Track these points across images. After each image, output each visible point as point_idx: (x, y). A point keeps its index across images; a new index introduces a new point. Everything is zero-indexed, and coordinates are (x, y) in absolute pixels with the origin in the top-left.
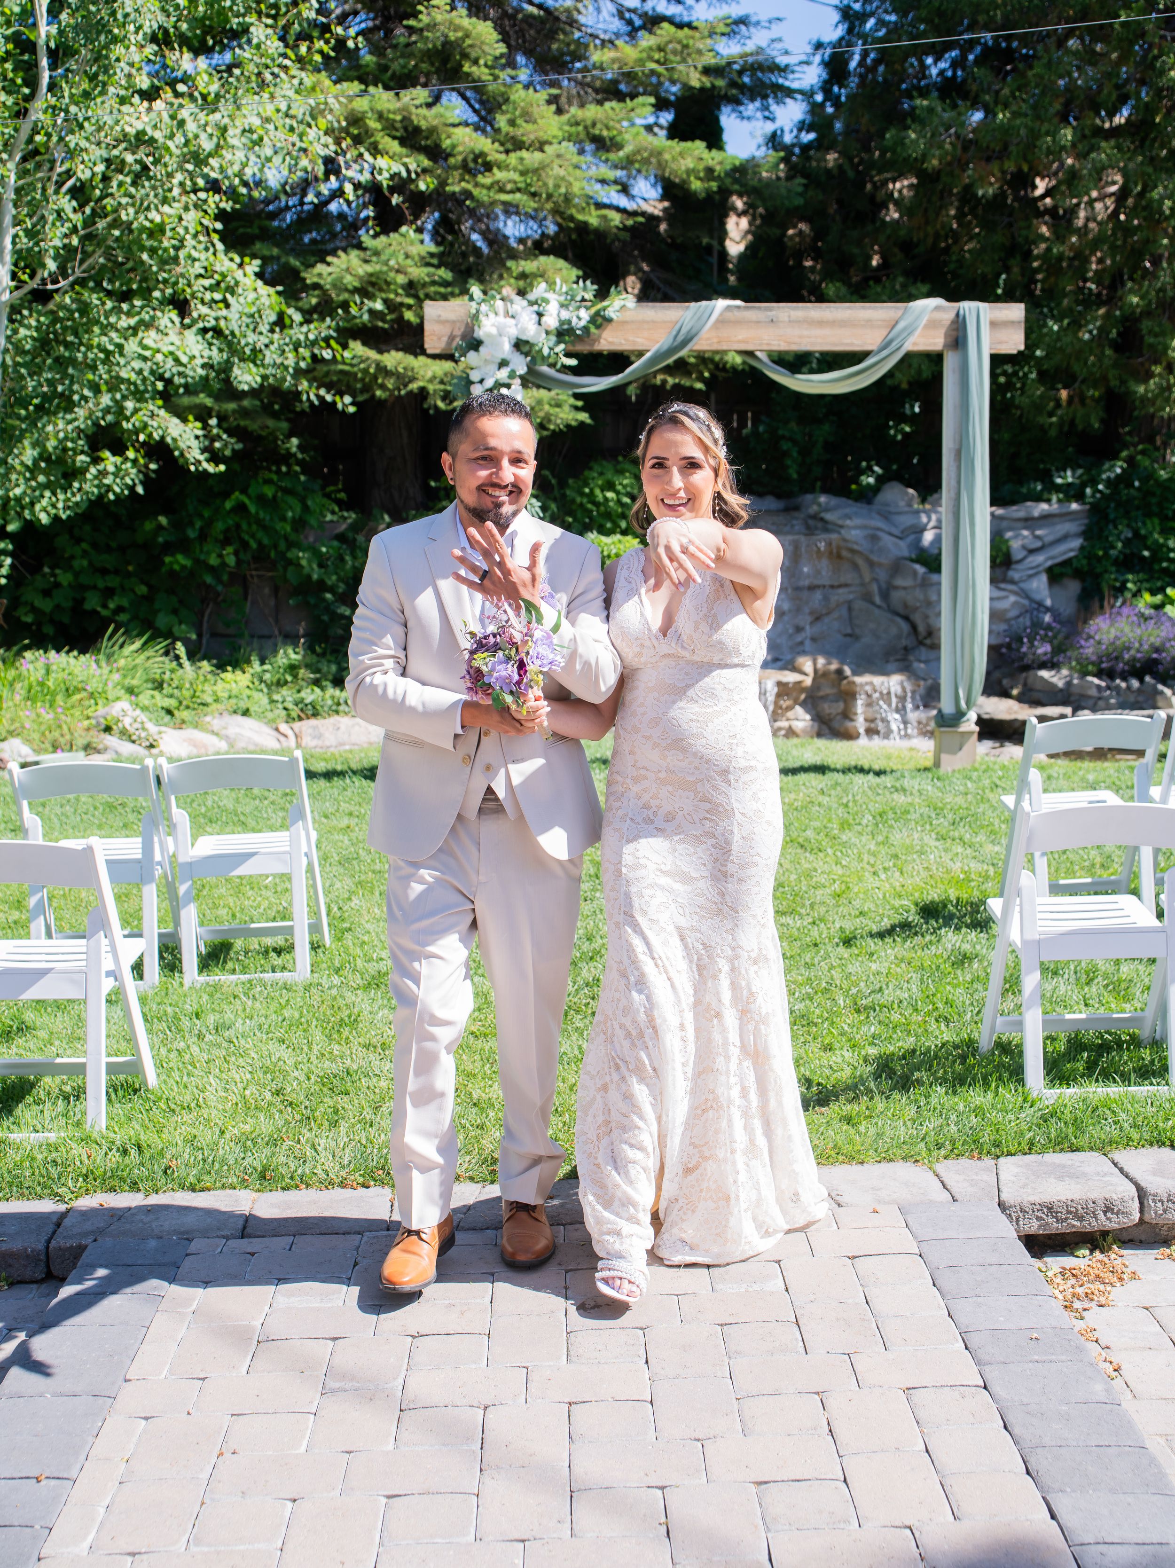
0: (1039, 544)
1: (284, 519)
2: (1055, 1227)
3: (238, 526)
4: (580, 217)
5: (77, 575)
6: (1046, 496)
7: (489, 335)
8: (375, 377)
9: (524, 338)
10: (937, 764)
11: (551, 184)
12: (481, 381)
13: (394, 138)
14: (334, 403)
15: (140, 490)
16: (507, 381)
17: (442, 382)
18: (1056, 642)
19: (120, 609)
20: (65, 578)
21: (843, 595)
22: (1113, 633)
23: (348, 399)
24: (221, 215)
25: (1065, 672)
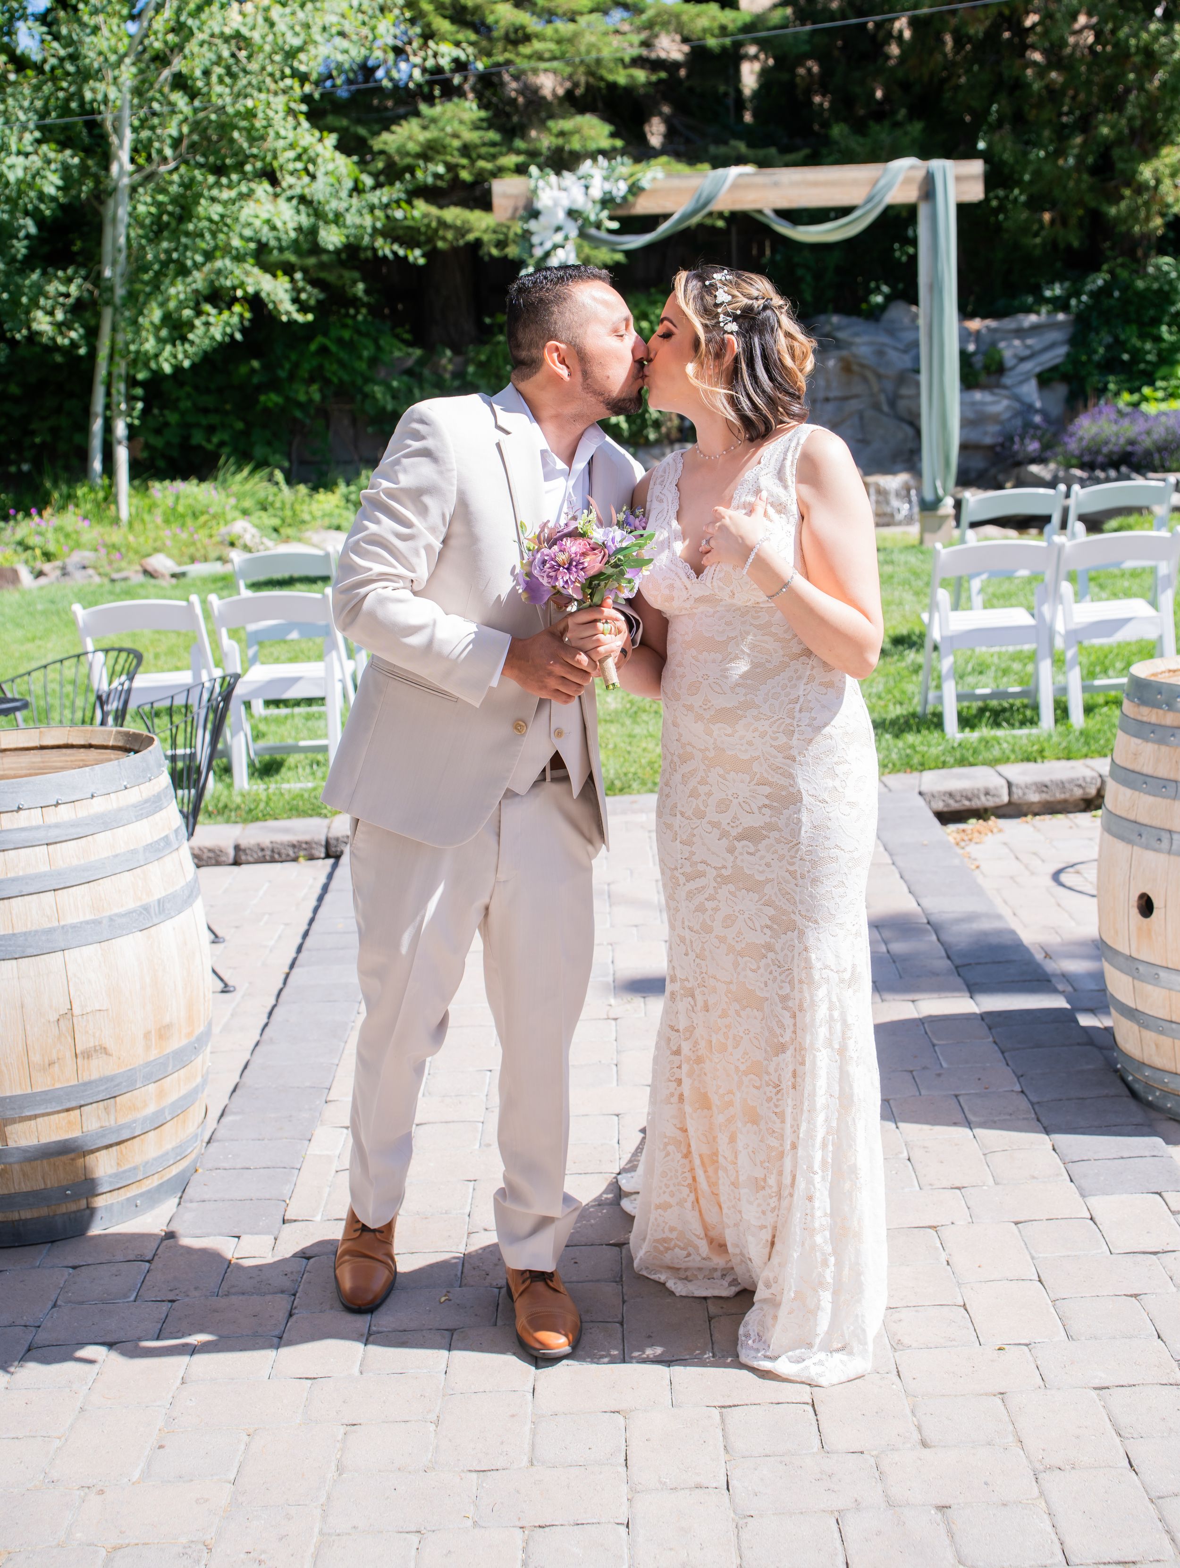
0: (1027, 352)
1: (360, 358)
2: (954, 806)
3: (321, 367)
4: (610, 78)
5: (183, 414)
6: (1036, 308)
7: (547, 207)
8: (436, 231)
9: (575, 207)
10: (922, 542)
11: (583, 49)
12: (541, 244)
13: (445, 17)
14: (406, 257)
15: (238, 336)
16: (562, 243)
17: (495, 232)
18: (1045, 440)
19: (222, 444)
20: (173, 418)
21: (854, 405)
22: (1094, 430)
23: (417, 252)
24: (306, 99)
25: (1052, 466)
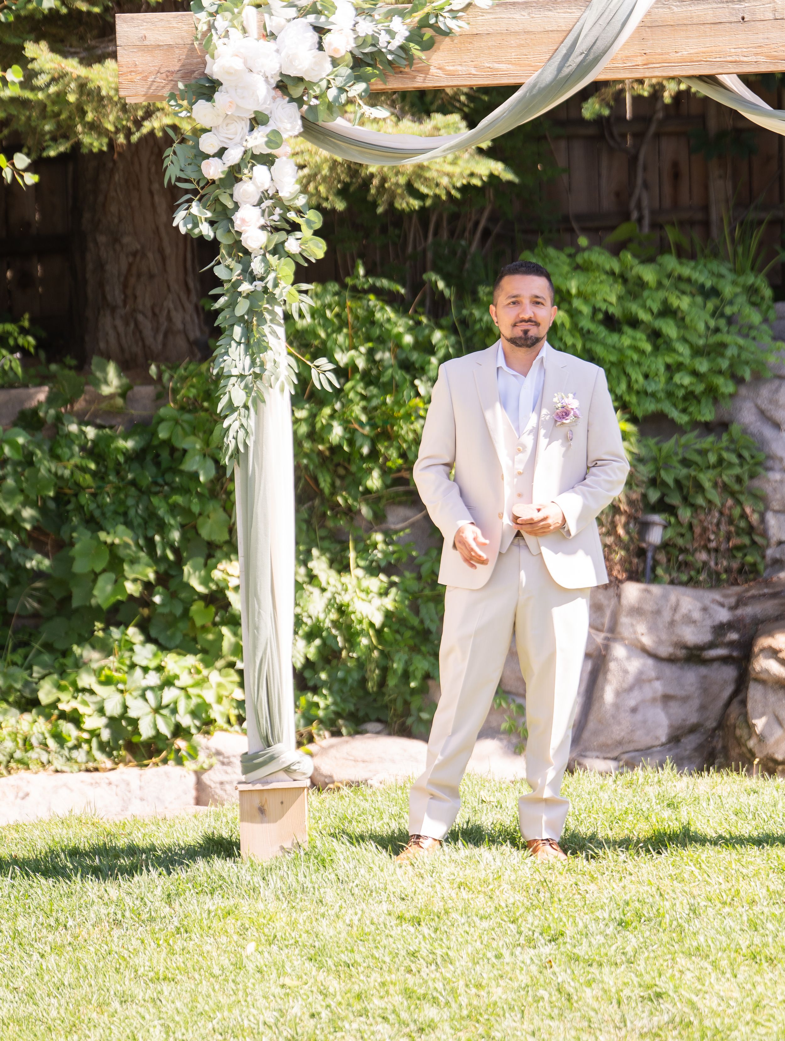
7: (232, 71)
9: (293, 73)
12: (221, 153)
16: (266, 151)
23: (21, 160)
